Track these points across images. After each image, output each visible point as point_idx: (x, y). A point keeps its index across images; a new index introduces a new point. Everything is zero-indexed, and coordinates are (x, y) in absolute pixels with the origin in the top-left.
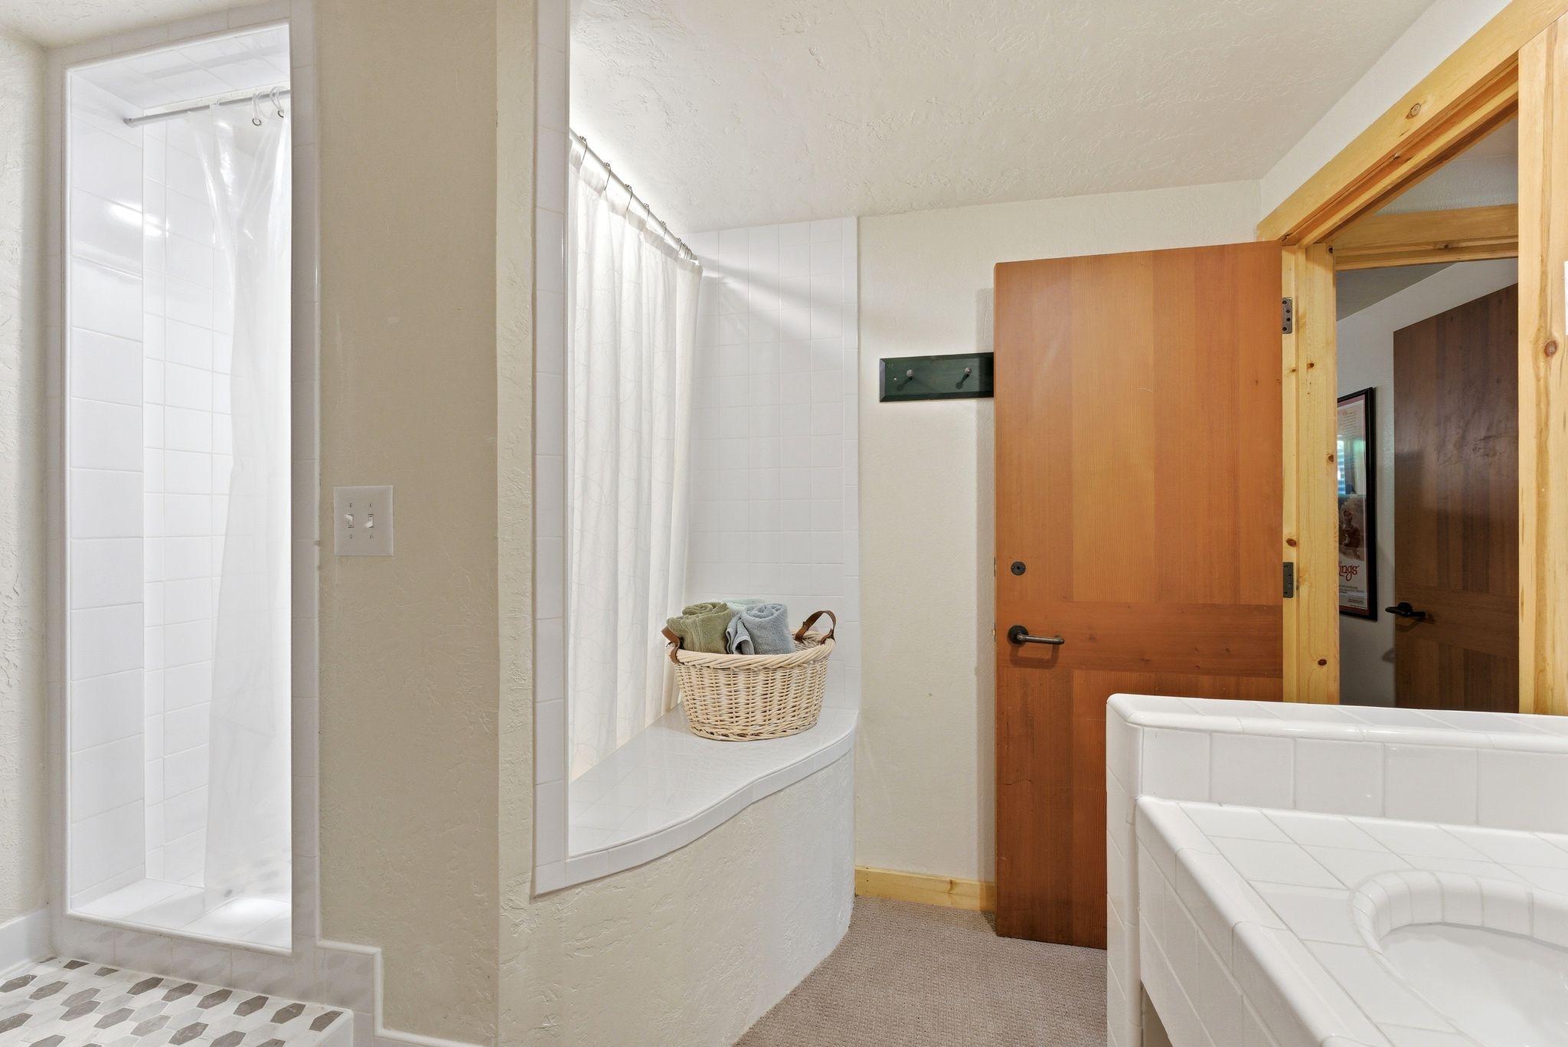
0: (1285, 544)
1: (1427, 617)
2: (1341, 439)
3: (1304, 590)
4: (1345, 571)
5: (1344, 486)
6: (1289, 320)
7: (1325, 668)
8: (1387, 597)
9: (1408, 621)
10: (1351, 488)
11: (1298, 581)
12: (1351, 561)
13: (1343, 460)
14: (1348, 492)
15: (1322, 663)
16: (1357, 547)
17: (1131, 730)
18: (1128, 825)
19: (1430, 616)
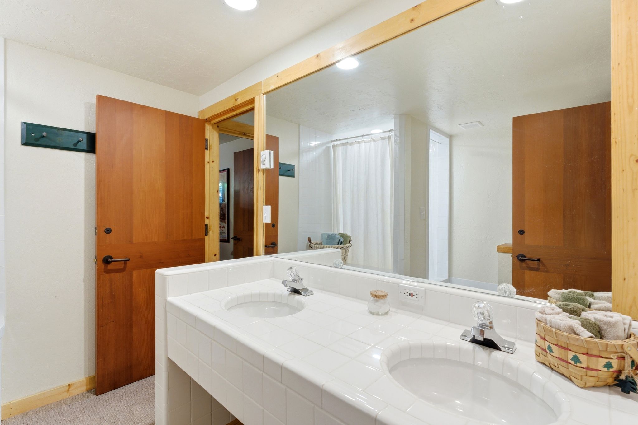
0: (206, 218)
1: (240, 239)
2: (221, 182)
3: (211, 233)
4: (221, 227)
5: (222, 199)
6: (207, 146)
7: (216, 256)
8: (232, 235)
9: (236, 241)
10: (223, 200)
11: (209, 230)
12: (223, 224)
13: (221, 190)
14: (223, 201)
15: (215, 255)
16: (225, 219)
17: (164, 278)
18: (164, 309)
19: (241, 239)
